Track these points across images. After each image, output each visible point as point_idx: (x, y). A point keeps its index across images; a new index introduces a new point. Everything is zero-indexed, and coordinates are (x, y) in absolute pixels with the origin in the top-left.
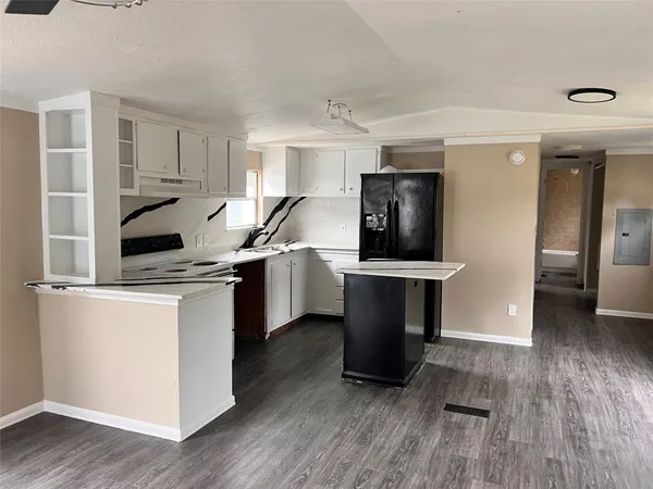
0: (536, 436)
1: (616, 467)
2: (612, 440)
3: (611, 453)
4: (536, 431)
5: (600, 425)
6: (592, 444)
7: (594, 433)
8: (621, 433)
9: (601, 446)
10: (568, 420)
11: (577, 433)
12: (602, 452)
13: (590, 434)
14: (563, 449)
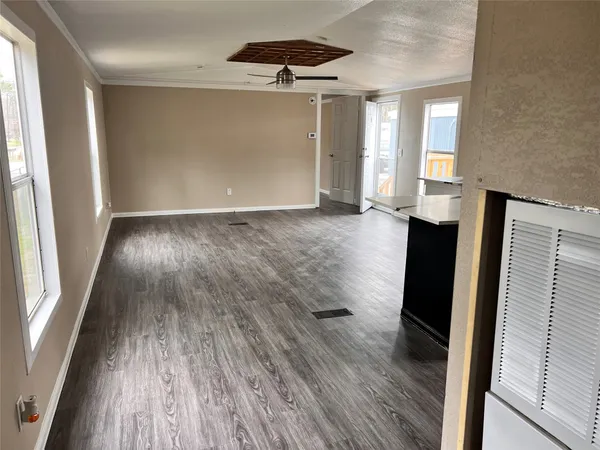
0: (270, 310)
1: (213, 308)
2: (218, 325)
3: (218, 314)
4: (273, 314)
5: (230, 336)
6: (232, 317)
7: (233, 327)
8: (211, 334)
9: (225, 318)
10: (256, 331)
11: (244, 322)
12: (223, 313)
13: (235, 325)
14: (249, 308)
